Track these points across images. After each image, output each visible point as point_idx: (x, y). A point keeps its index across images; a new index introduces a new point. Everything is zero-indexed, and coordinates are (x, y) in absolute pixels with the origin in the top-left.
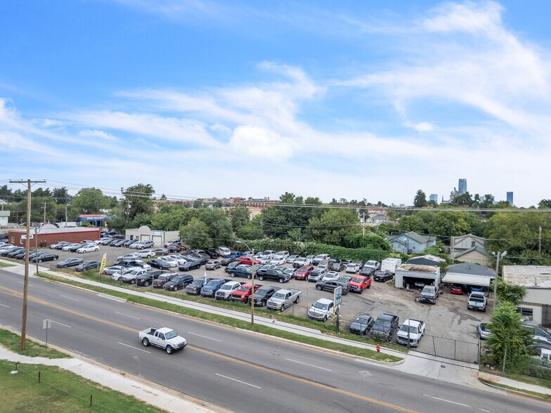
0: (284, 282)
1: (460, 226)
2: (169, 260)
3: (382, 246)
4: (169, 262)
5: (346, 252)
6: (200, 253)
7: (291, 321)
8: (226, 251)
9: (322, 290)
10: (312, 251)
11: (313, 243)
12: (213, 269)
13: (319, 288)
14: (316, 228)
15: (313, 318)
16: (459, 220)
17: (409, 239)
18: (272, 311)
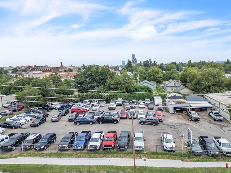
0: (117, 123)
1: (160, 76)
2: (18, 120)
3: (149, 91)
4: (20, 122)
5: (131, 96)
6: (39, 109)
7: (157, 157)
8: (57, 105)
9: (144, 124)
10: (112, 97)
11: (112, 93)
12: (58, 121)
13: (142, 123)
14: (111, 85)
15: (170, 151)
16: (159, 73)
17: (148, 84)
18: (139, 152)
